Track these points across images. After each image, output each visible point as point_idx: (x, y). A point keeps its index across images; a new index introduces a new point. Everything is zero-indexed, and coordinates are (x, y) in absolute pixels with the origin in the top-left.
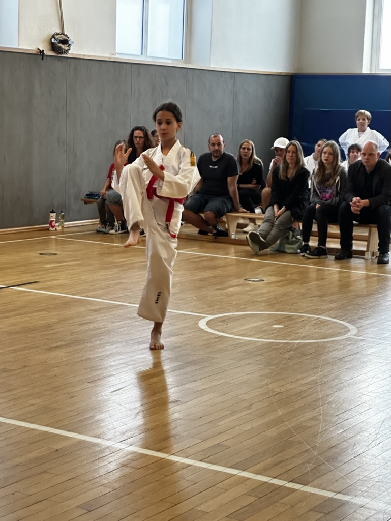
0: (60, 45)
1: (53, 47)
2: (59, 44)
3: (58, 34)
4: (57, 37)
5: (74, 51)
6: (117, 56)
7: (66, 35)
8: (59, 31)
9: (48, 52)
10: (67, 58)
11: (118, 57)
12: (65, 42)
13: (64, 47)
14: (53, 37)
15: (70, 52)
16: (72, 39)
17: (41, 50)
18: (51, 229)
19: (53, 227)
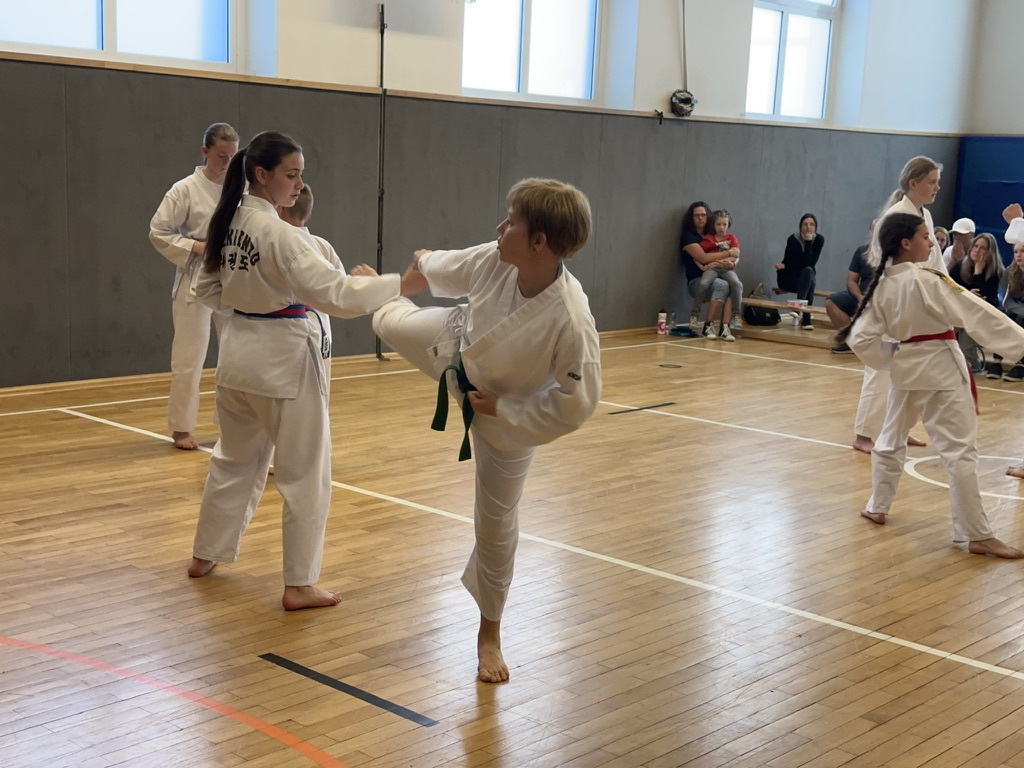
0: (682, 105)
1: (674, 108)
2: (680, 104)
3: (680, 92)
4: (678, 95)
5: (698, 112)
6: (747, 117)
7: (689, 93)
8: (681, 88)
9: (667, 115)
10: (689, 121)
11: (748, 119)
12: (687, 101)
13: (686, 107)
14: (674, 95)
15: (692, 113)
16: (695, 97)
17: (660, 111)
18: (660, 332)
19: (662, 330)
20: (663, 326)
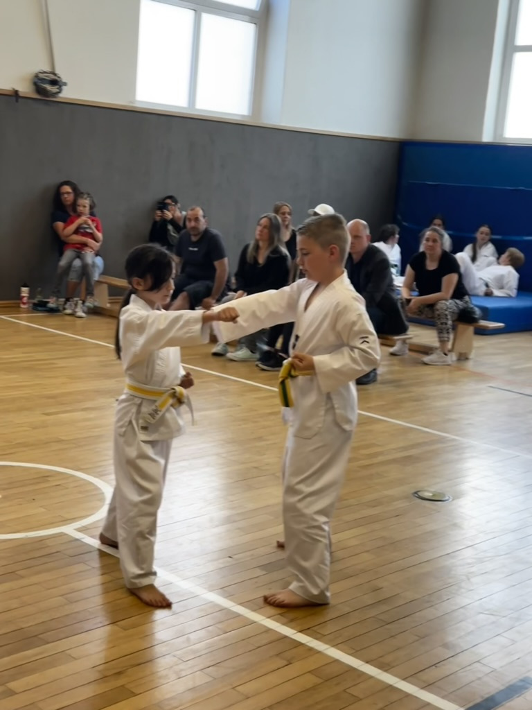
0: (47, 86)
1: (39, 90)
3: (45, 72)
4: (43, 76)
7: (55, 74)
8: (47, 68)
10: (56, 102)
11: (138, 106)
12: (54, 82)
13: (54, 89)
14: (36, 76)
16: (64, 80)
17: (16, 89)
18: (22, 306)
19: (24, 304)
20: (25, 300)
